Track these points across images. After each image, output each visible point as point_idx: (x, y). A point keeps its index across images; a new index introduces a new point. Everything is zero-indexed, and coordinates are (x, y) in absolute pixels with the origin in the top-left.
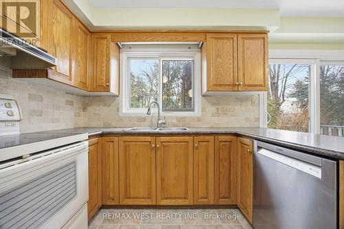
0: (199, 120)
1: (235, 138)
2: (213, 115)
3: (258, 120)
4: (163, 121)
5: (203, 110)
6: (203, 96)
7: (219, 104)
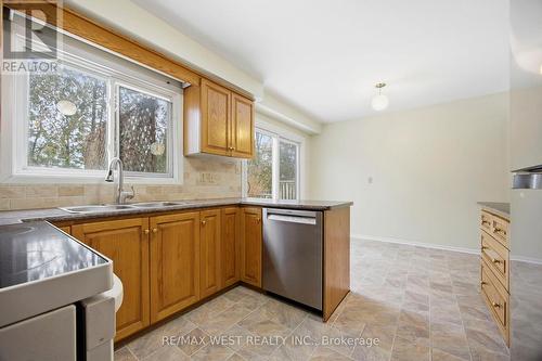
0: (180, 189)
1: (238, 209)
2: (197, 183)
3: (240, 189)
4: (130, 193)
5: (186, 176)
6: (187, 157)
7: (204, 169)
